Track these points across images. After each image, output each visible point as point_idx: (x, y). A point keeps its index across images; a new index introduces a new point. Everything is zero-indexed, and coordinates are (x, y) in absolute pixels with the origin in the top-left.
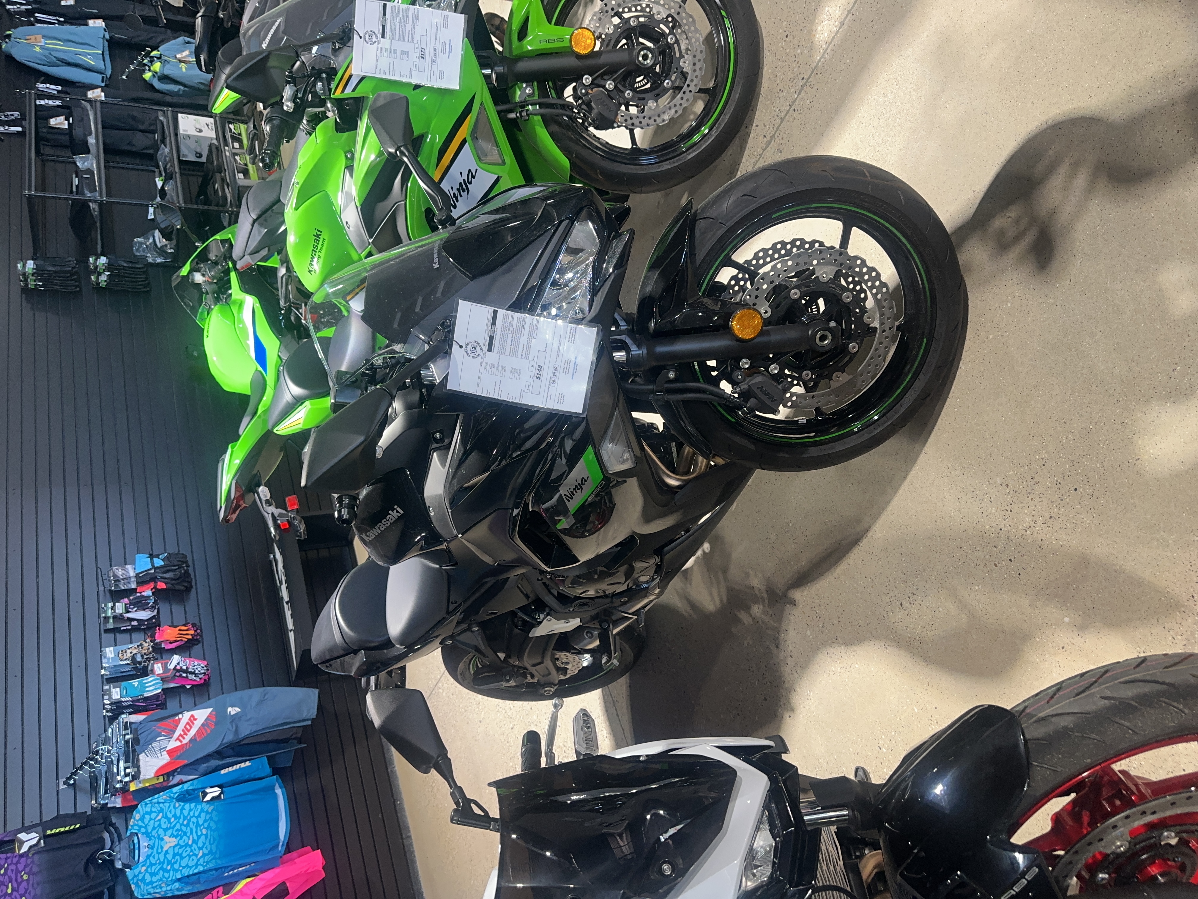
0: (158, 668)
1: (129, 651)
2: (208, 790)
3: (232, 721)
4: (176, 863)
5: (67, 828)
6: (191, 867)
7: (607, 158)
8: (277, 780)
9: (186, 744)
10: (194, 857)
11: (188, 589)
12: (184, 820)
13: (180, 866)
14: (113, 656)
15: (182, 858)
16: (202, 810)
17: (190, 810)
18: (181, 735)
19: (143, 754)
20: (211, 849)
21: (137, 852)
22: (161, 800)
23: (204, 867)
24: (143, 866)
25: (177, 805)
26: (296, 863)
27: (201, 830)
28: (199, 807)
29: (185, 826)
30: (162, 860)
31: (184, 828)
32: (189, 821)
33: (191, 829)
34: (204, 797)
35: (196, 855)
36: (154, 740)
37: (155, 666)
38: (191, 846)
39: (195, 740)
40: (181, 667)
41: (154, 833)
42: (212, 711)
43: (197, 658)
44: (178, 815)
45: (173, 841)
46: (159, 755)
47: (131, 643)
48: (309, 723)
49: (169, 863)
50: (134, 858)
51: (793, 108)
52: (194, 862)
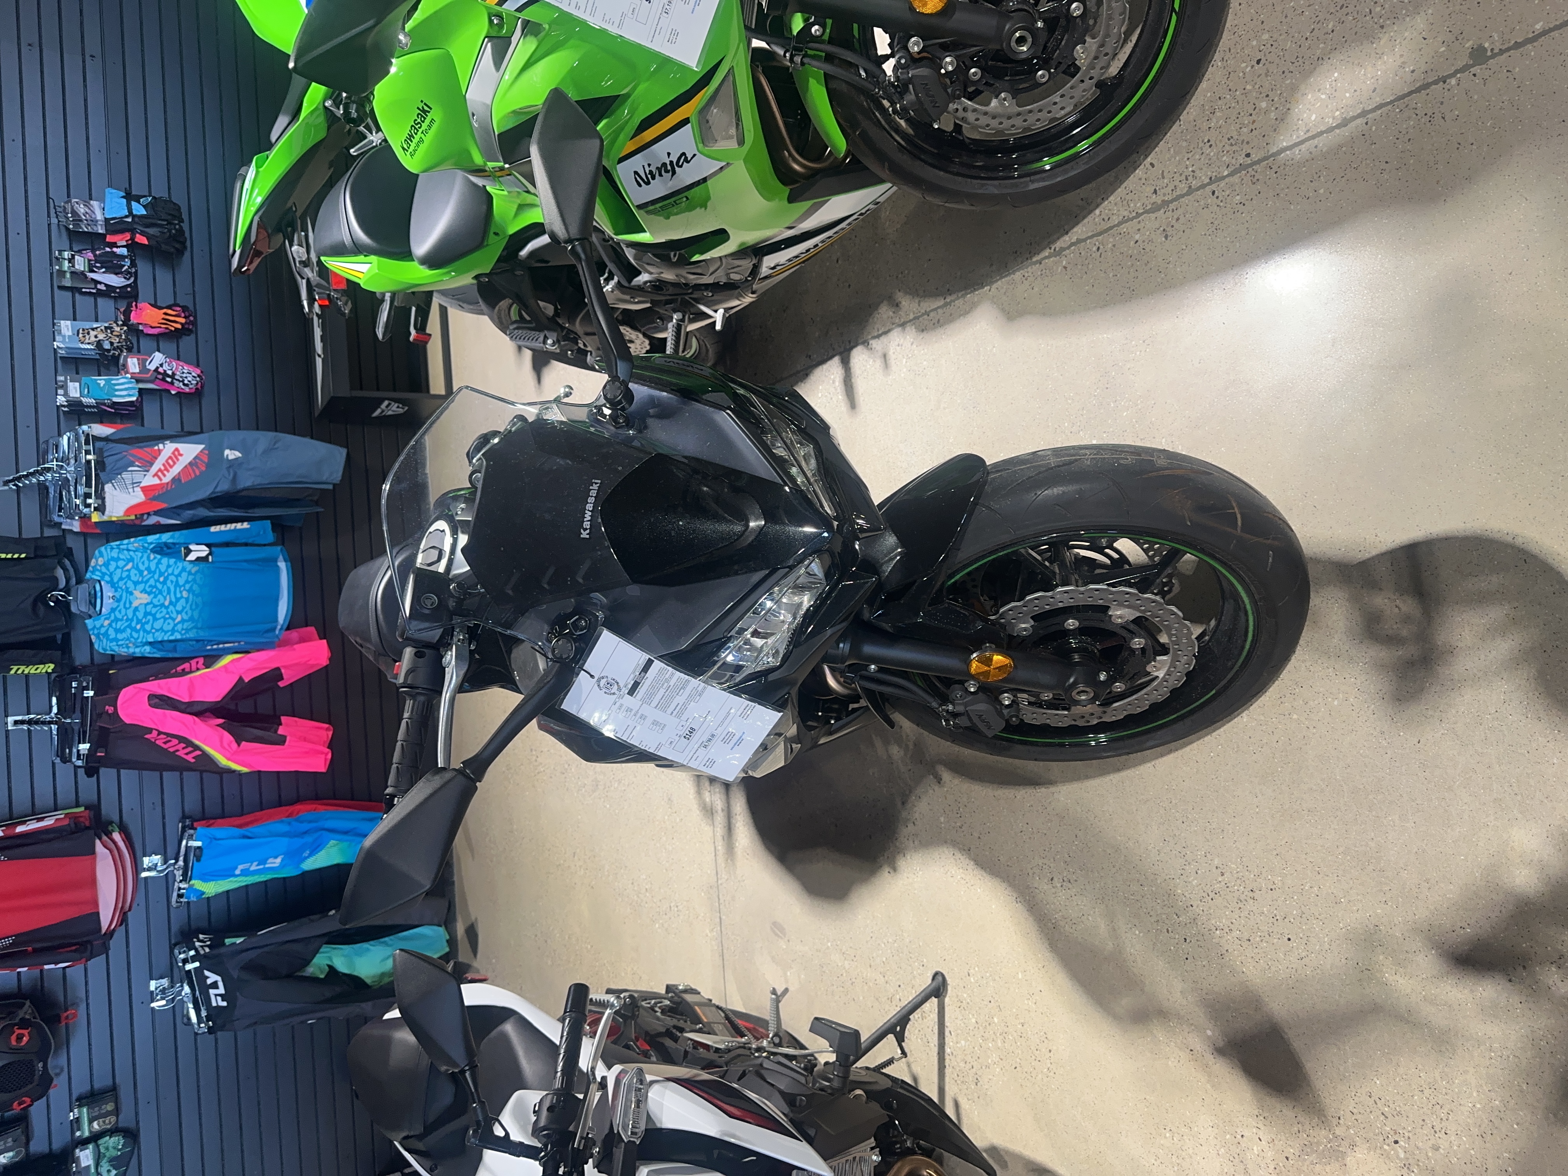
0: (133, 364)
1: (93, 333)
2: (192, 547)
3: (230, 467)
4: (147, 623)
5: (9, 556)
6: (166, 632)
7: (907, 150)
8: (281, 550)
9: (168, 483)
10: (170, 621)
11: (180, 252)
12: (160, 576)
13: (152, 628)
14: (70, 333)
15: (155, 619)
16: (184, 569)
17: (169, 566)
18: (160, 470)
19: (110, 485)
20: (192, 615)
21: (99, 601)
22: (130, 547)
23: (182, 635)
24: (106, 619)
25: (152, 556)
26: (294, 649)
27: (181, 592)
28: (180, 565)
29: (161, 583)
30: (130, 617)
31: (159, 586)
32: (166, 579)
33: (169, 589)
34: (187, 555)
35: (174, 620)
36: (124, 469)
37: (129, 360)
38: (167, 608)
39: (180, 480)
40: (165, 371)
41: (121, 584)
42: (204, 449)
43: (188, 363)
44: (153, 569)
45: (144, 598)
46: (131, 490)
47: (97, 321)
48: (331, 487)
49: (139, 621)
50: (95, 607)
51: (1213, 187)
52: (170, 627)
